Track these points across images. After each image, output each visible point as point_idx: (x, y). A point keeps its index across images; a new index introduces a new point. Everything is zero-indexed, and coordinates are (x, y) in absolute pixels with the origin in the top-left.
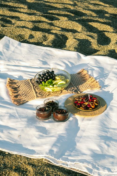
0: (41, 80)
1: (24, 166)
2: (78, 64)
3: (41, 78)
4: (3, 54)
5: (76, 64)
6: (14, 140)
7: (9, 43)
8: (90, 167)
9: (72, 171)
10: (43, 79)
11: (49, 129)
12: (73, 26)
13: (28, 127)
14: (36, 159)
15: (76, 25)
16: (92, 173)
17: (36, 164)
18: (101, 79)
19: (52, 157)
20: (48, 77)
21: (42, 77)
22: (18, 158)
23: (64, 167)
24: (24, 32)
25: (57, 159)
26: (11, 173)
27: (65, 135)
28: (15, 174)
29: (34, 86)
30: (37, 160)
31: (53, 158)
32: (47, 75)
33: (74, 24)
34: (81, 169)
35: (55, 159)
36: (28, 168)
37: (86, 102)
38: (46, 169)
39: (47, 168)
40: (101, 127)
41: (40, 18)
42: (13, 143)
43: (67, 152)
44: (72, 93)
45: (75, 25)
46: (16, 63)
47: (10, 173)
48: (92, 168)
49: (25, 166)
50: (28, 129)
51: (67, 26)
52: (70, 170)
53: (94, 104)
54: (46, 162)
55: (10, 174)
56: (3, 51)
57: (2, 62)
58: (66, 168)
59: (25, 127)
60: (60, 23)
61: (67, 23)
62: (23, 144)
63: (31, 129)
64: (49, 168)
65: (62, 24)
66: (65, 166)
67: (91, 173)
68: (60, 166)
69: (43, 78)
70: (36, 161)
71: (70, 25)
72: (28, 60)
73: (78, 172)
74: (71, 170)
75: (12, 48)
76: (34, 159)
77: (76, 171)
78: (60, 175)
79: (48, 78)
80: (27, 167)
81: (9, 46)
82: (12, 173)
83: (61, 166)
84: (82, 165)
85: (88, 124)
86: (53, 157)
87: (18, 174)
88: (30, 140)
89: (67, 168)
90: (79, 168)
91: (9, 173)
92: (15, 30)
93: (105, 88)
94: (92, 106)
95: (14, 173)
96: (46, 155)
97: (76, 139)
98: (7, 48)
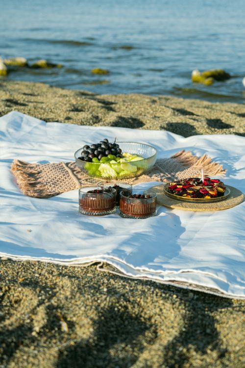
0: (90, 156)
1: (46, 278)
2: (170, 148)
3: (90, 151)
4: (8, 135)
5: (166, 149)
6: (25, 242)
7: (22, 121)
8: (223, 278)
9: (175, 287)
10: (94, 154)
11: (109, 229)
12: (154, 112)
13: (60, 221)
14: (81, 268)
15: (160, 110)
16: (229, 291)
17: (80, 275)
18: (225, 161)
19: (121, 260)
20: (105, 152)
21: (93, 150)
22: (34, 266)
23: (153, 280)
24: (54, 115)
25: (135, 267)
26: (12, 290)
27: (150, 234)
28: (22, 290)
29: (73, 171)
30: (83, 268)
31: (124, 262)
32: (103, 146)
33: (156, 108)
34: (199, 281)
35: (128, 264)
36: (58, 283)
37: (197, 185)
38: (107, 282)
39: (108, 280)
40: (237, 224)
41: (87, 101)
42: (22, 245)
43: (159, 258)
44: (161, 180)
45: (158, 109)
46: (34, 146)
47: (10, 289)
48: (228, 281)
49: (50, 279)
50: (59, 224)
51: (141, 112)
52: (170, 285)
53: (214, 189)
54: (105, 272)
55: (10, 291)
56: (7, 130)
57: (4, 144)
58: (157, 281)
59: (53, 221)
60: (126, 108)
61: (140, 108)
62: (45, 249)
63: (67, 224)
64: (114, 281)
65: (132, 109)
66: (155, 277)
67: (227, 291)
68: (142, 279)
69: (96, 153)
70: (79, 269)
71: (147, 109)
72: (61, 142)
73: (190, 288)
74: (173, 286)
75: (26, 128)
76: (74, 267)
77: (185, 287)
78: (144, 289)
79: (107, 153)
80: (56, 280)
81: (21, 125)
82: (14, 289)
83: (146, 277)
84: (200, 275)
85: (206, 222)
86: (124, 259)
87: (30, 290)
88: (63, 242)
89: (162, 282)
90: (193, 279)
91: (7, 288)
92: (35, 112)
93: (235, 175)
94: (210, 192)
95: (20, 289)
96: (106, 256)
97: (179, 241)
98: (16, 128)
